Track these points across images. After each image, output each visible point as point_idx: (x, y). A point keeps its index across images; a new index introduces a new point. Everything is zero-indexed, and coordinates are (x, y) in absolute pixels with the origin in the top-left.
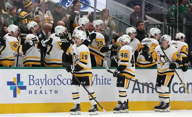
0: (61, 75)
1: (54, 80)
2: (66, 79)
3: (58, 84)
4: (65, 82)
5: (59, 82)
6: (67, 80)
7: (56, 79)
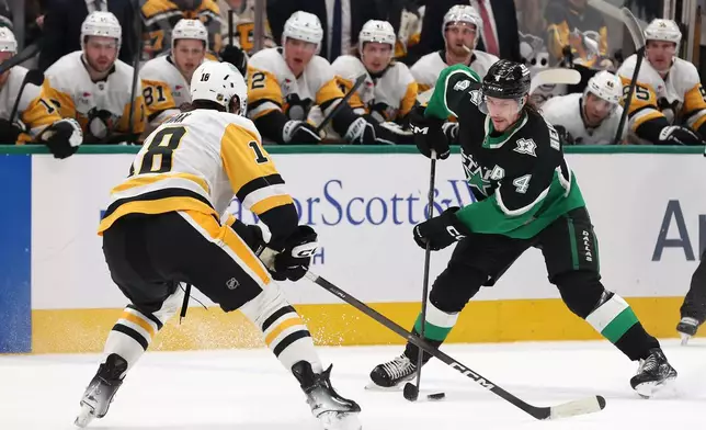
0: (339, 182)
1: (310, 201)
2: (362, 200)
3: (325, 222)
4: (358, 212)
5: (332, 214)
6: (366, 202)
7: (318, 200)
